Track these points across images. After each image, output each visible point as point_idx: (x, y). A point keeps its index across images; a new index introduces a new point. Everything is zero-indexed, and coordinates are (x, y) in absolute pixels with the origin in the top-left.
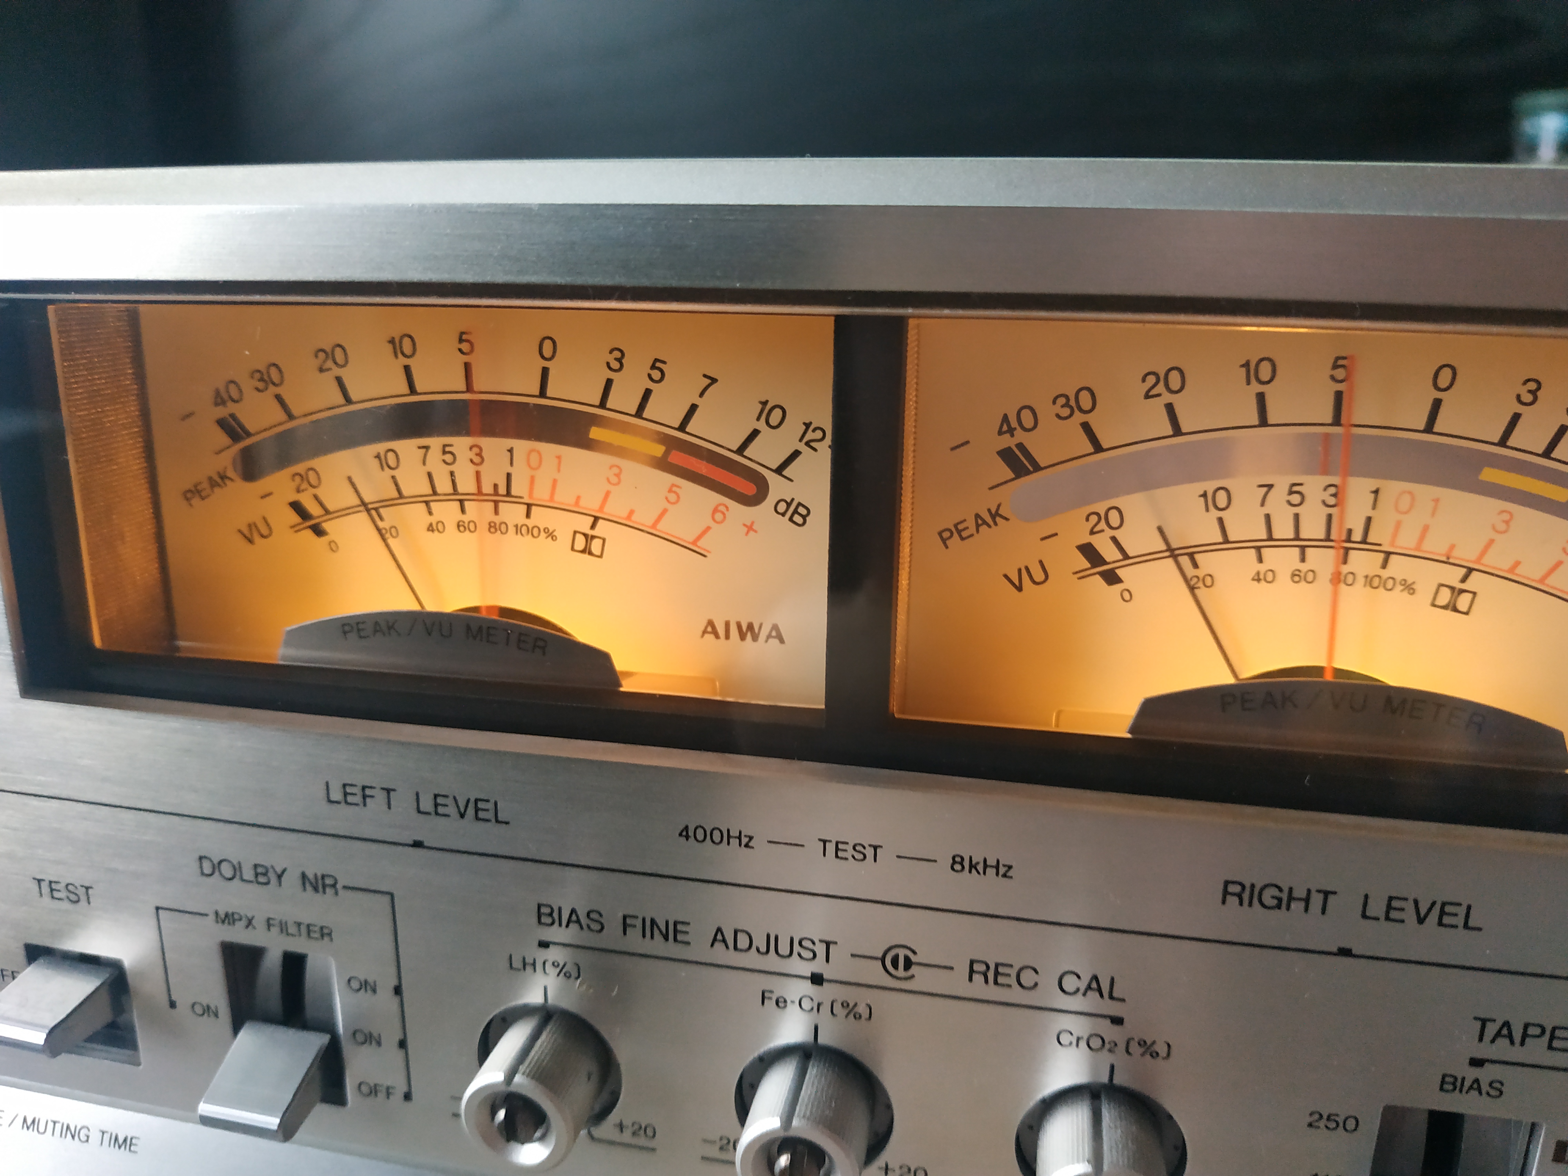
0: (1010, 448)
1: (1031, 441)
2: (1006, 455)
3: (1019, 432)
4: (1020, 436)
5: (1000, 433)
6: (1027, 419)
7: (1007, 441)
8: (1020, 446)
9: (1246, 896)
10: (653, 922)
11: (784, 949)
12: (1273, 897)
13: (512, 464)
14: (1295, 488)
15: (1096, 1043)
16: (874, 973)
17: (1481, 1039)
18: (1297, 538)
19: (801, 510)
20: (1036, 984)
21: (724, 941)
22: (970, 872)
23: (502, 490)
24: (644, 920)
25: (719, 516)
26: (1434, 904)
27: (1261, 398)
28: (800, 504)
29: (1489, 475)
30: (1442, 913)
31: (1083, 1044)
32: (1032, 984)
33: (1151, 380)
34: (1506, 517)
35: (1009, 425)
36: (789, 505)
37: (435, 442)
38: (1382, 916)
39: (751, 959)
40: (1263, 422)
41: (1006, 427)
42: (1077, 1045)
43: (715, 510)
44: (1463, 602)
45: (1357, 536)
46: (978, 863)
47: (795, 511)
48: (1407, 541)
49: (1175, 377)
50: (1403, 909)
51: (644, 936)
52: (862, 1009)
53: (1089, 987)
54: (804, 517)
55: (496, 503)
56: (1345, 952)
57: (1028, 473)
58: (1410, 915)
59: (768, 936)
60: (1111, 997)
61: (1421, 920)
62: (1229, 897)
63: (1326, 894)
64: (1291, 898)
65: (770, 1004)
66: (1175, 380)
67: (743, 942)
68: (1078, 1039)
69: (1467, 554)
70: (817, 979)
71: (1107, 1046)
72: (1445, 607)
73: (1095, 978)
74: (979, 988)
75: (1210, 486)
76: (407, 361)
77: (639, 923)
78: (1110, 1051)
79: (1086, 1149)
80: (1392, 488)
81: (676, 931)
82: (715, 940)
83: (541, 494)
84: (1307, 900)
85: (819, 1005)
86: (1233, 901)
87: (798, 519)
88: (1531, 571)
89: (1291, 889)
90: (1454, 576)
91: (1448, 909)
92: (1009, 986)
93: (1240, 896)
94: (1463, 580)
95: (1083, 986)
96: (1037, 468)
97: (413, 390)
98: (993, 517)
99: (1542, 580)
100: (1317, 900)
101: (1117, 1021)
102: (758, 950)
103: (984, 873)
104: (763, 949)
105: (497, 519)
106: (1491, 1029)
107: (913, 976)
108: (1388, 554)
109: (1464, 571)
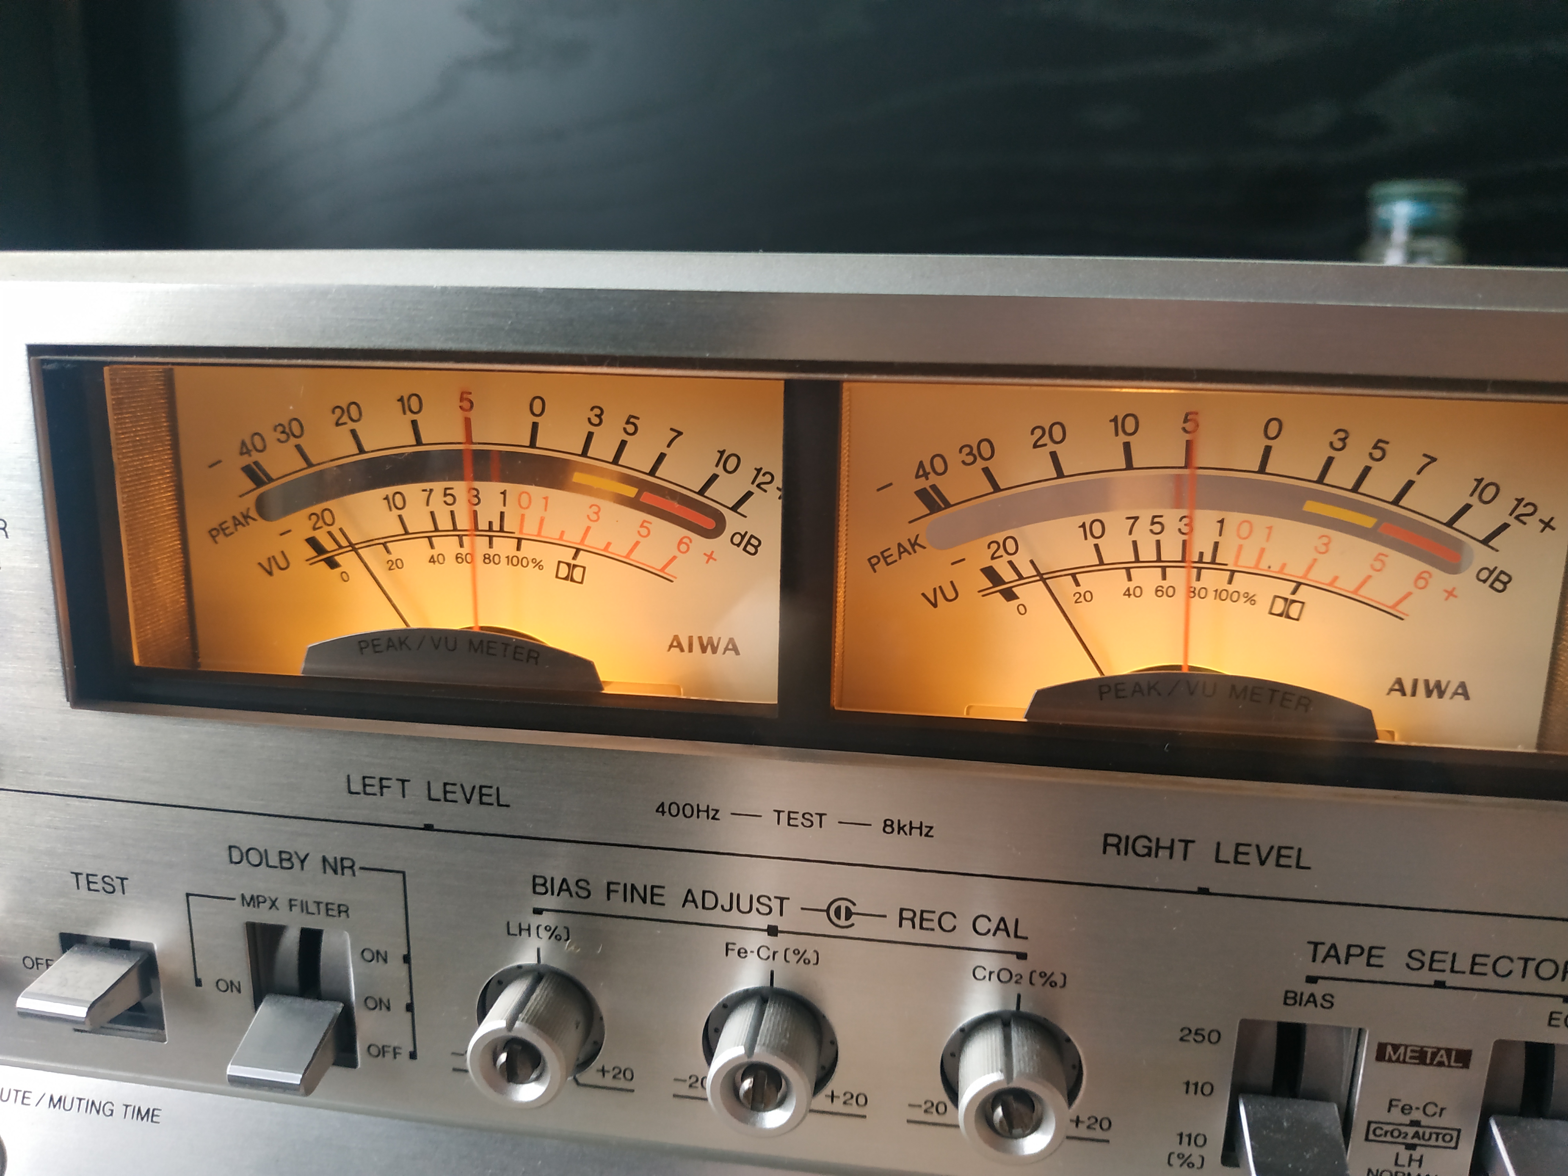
0: (925, 489)
1: (941, 482)
2: (922, 494)
3: (932, 476)
4: (933, 479)
5: (917, 476)
6: (939, 465)
7: (923, 483)
8: (934, 487)
9: (1122, 846)
10: (633, 887)
11: (745, 906)
12: (1144, 847)
13: (505, 505)
14: (1156, 520)
15: (1005, 976)
16: (821, 923)
17: (1314, 960)
18: (1159, 560)
19: (754, 541)
20: (954, 928)
21: (694, 901)
22: (899, 833)
23: (496, 527)
24: (625, 885)
25: (683, 547)
26: (1272, 848)
27: (1127, 446)
28: (752, 536)
29: (1311, 506)
30: (1279, 856)
31: (994, 977)
32: (951, 928)
33: (1039, 432)
34: (1325, 540)
35: (924, 470)
36: (743, 537)
37: (438, 487)
38: (1231, 860)
39: (717, 917)
40: (1129, 466)
41: (922, 472)
42: (990, 979)
43: (681, 542)
44: (1294, 610)
45: (1207, 558)
46: (905, 826)
47: (749, 543)
48: (1247, 561)
49: (1057, 430)
50: (1247, 854)
51: (625, 900)
52: (810, 955)
53: (998, 929)
54: (756, 547)
55: (491, 537)
56: (1203, 891)
57: (940, 509)
58: (1253, 858)
59: (731, 895)
60: (1016, 936)
61: (1262, 863)
62: (1108, 848)
63: (1187, 842)
64: (1158, 847)
65: (733, 954)
66: (1057, 433)
67: (710, 901)
68: (991, 973)
69: (1296, 571)
70: (772, 931)
71: (1014, 979)
72: (1280, 615)
73: (1002, 920)
74: (908, 933)
75: (1088, 519)
76: (415, 417)
77: (621, 888)
78: (1016, 982)
79: (999, 1061)
80: (1233, 518)
81: (653, 895)
82: (686, 901)
83: (530, 529)
84: (1171, 848)
85: (774, 953)
86: (1111, 850)
87: (751, 549)
88: (1347, 584)
89: (1158, 840)
90: (1285, 589)
91: (1284, 852)
92: (933, 930)
93: (1117, 846)
94: (1294, 593)
95: (993, 926)
96: (948, 505)
97: (419, 442)
98: (913, 546)
99: (1356, 591)
100: (1179, 847)
101: (1022, 956)
102: (722, 907)
103: (910, 834)
104: (727, 907)
105: (492, 552)
106: (1322, 951)
107: (853, 925)
108: (1233, 572)
109: (1294, 584)
